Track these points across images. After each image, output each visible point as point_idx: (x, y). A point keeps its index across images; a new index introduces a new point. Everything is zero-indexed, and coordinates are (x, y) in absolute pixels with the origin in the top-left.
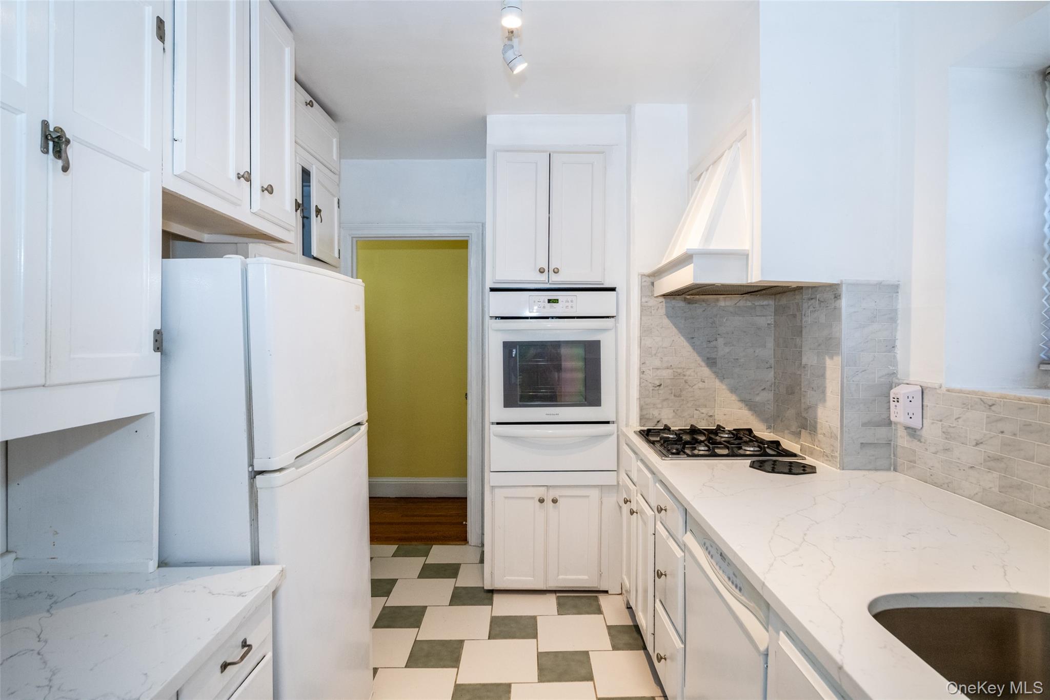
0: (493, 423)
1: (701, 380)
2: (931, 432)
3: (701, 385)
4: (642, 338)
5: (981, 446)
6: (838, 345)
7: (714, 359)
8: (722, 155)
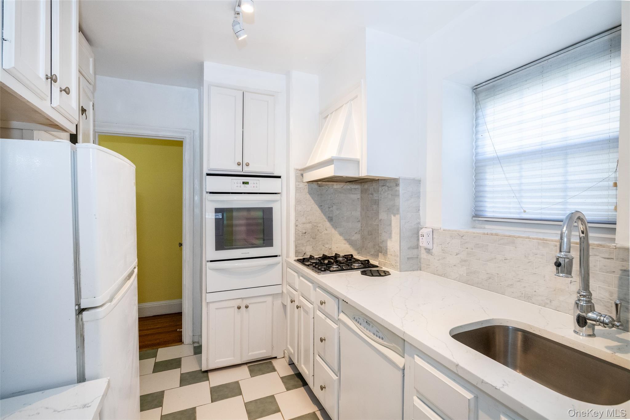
0: (208, 261)
1: (326, 229)
2: (436, 250)
3: (326, 232)
4: (296, 206)
5: (458, 255)
6: (398, 210)
7: (332, 217)
8: (342, 106)
